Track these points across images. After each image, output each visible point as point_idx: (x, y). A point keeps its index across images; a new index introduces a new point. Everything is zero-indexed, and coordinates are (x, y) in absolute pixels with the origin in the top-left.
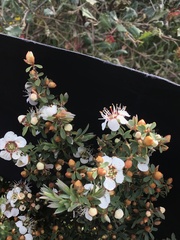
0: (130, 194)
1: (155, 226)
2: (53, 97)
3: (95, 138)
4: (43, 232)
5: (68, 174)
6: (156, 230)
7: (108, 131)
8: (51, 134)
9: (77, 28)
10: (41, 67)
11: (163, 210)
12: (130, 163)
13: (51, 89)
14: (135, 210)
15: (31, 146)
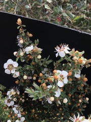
0: (71, 91)
1: (83, 108)
2: (31, 42)
3: (53, 62)
4: (27, 113)
5: (39, 81)
6: (84, 110)
7: (59, 57)
8: (30, 61)
9: (42, 14)
10: (25, 26)
11: (87, 99)
12: (71, 73)
13: (30, 38)
14: (73, 100)
15: (20, 67)
